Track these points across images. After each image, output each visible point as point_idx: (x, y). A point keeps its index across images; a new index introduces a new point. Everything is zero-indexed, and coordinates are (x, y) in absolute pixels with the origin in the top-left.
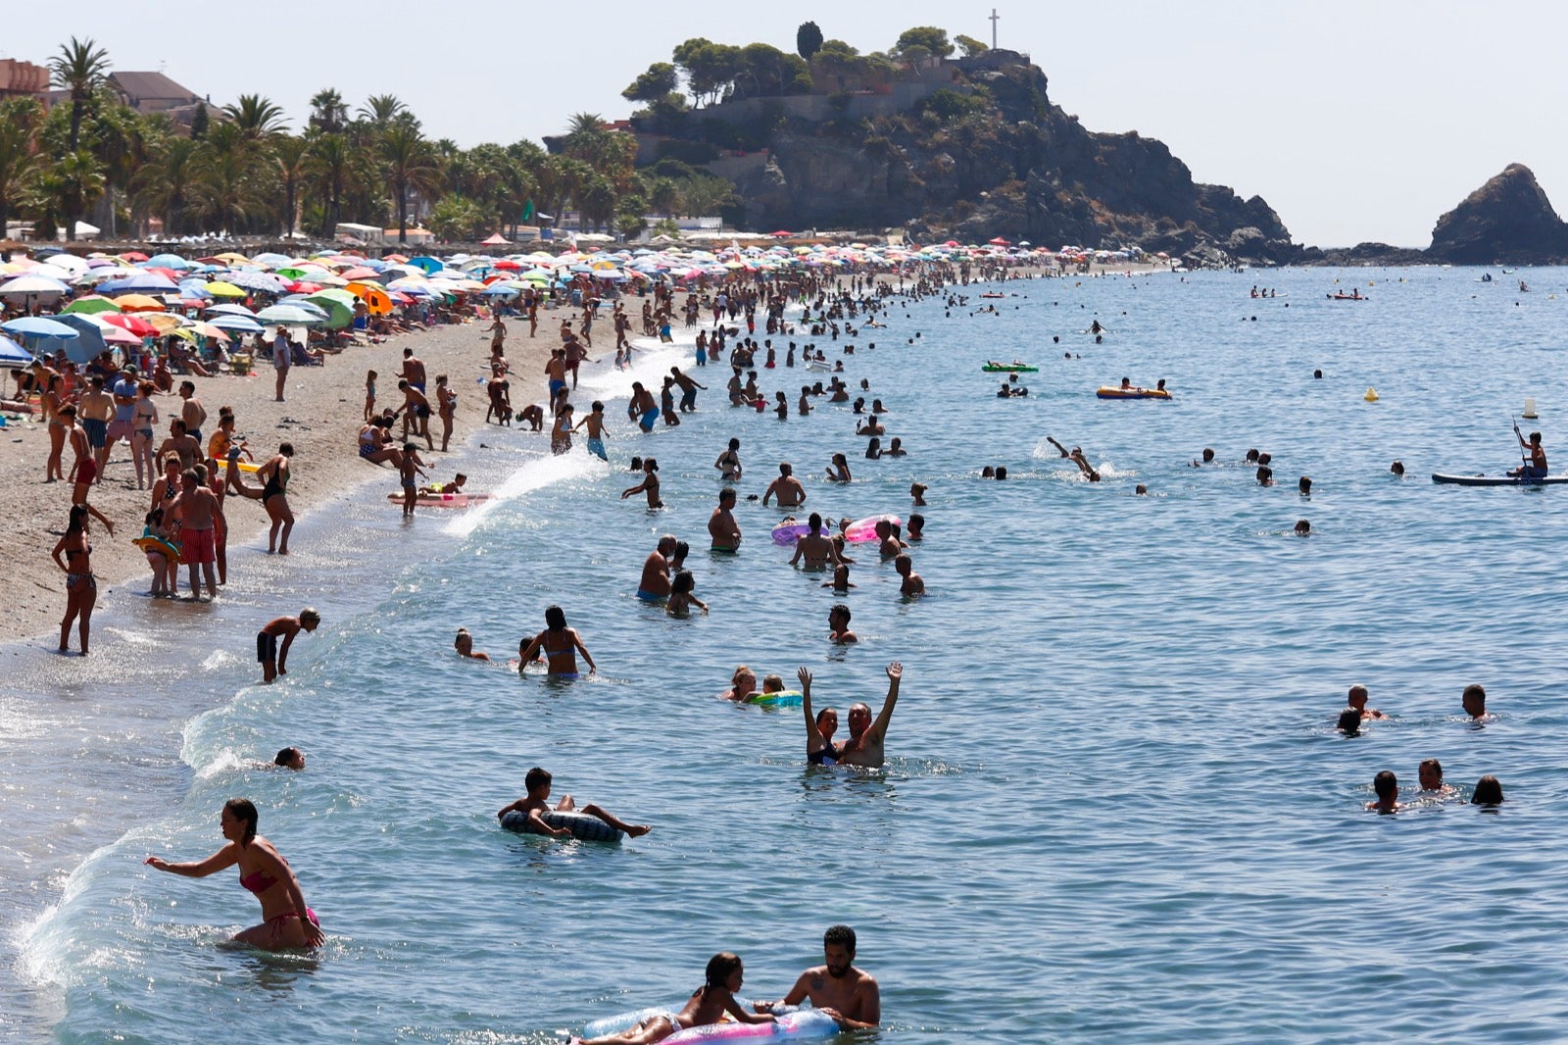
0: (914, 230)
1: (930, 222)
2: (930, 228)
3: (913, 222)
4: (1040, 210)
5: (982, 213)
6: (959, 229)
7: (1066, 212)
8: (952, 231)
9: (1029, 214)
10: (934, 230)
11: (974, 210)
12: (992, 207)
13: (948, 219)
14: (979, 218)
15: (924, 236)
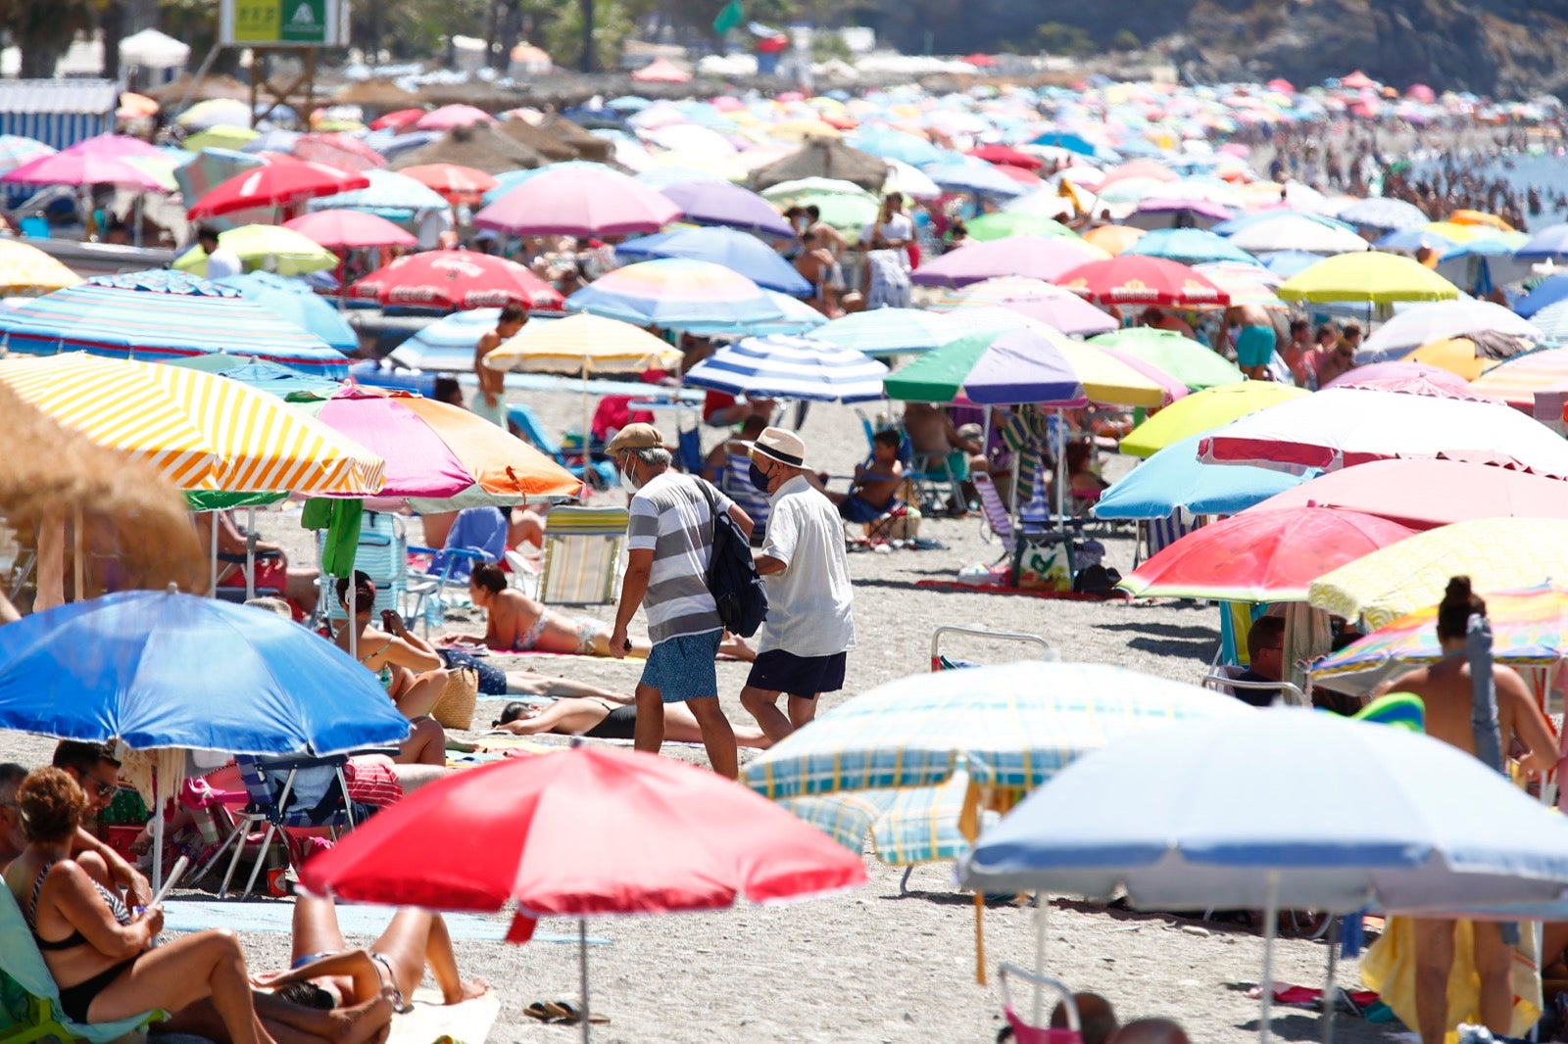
0: (1179, 58)
1: (1206, 43)
2: (1207, 55)
3: (1177, 42)
4: (1398, 28)
5: (1298, 30)
6: (1261, 58)
7: (1441, 33)
8: (1245, 61)
9: (1381, 35)
10: (1215, 59)
11: (1281, 24)
12: (1315, 20)
13: (1239, 37)
14: (1291, 38)
15: (1198, 70)
